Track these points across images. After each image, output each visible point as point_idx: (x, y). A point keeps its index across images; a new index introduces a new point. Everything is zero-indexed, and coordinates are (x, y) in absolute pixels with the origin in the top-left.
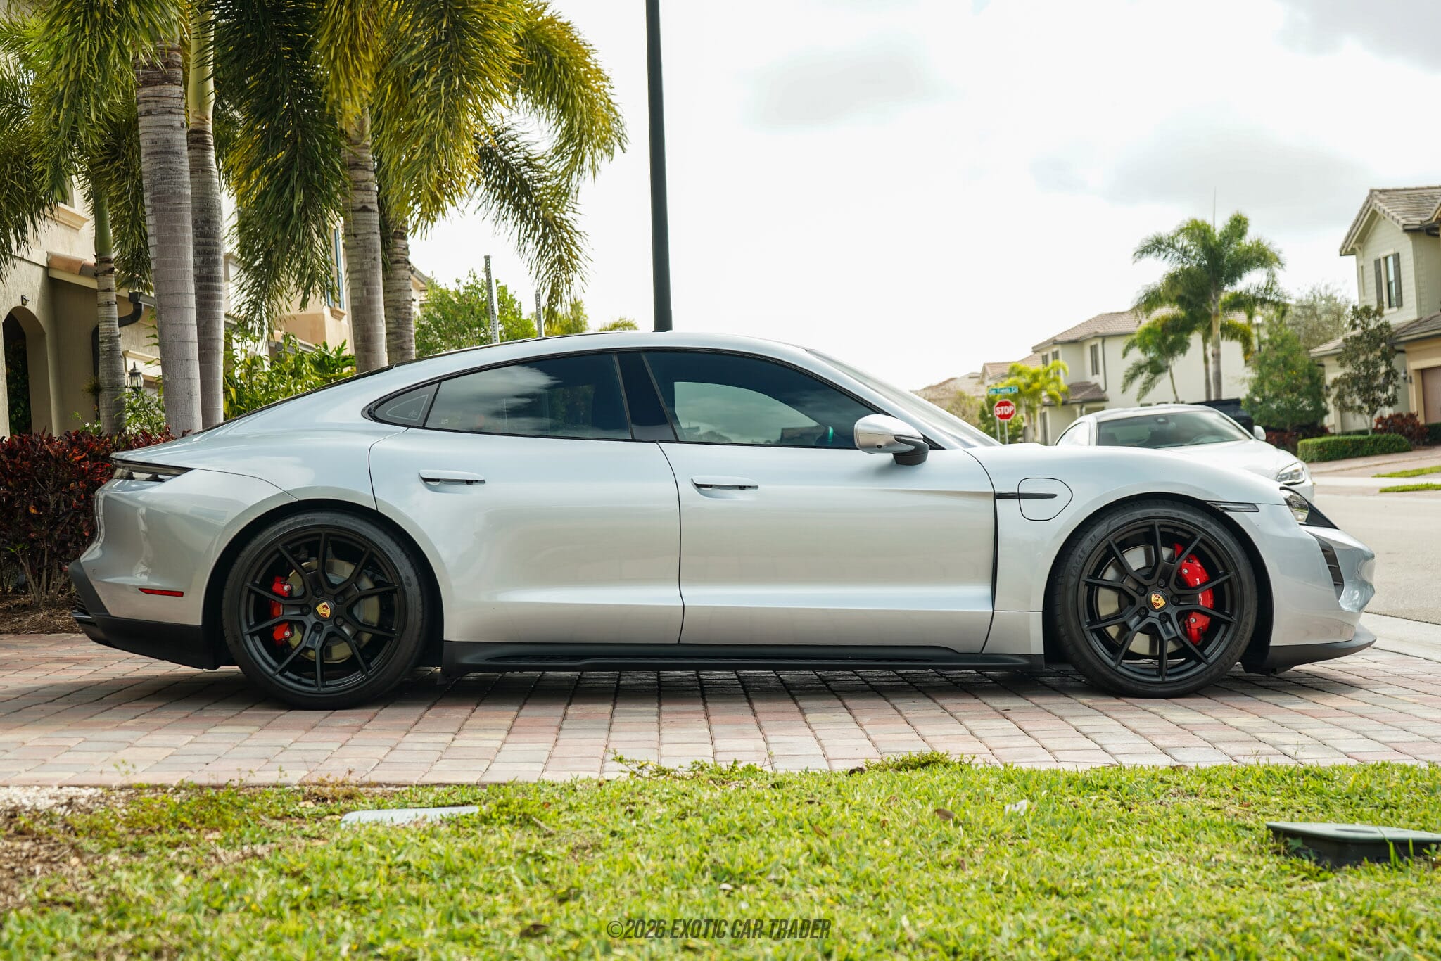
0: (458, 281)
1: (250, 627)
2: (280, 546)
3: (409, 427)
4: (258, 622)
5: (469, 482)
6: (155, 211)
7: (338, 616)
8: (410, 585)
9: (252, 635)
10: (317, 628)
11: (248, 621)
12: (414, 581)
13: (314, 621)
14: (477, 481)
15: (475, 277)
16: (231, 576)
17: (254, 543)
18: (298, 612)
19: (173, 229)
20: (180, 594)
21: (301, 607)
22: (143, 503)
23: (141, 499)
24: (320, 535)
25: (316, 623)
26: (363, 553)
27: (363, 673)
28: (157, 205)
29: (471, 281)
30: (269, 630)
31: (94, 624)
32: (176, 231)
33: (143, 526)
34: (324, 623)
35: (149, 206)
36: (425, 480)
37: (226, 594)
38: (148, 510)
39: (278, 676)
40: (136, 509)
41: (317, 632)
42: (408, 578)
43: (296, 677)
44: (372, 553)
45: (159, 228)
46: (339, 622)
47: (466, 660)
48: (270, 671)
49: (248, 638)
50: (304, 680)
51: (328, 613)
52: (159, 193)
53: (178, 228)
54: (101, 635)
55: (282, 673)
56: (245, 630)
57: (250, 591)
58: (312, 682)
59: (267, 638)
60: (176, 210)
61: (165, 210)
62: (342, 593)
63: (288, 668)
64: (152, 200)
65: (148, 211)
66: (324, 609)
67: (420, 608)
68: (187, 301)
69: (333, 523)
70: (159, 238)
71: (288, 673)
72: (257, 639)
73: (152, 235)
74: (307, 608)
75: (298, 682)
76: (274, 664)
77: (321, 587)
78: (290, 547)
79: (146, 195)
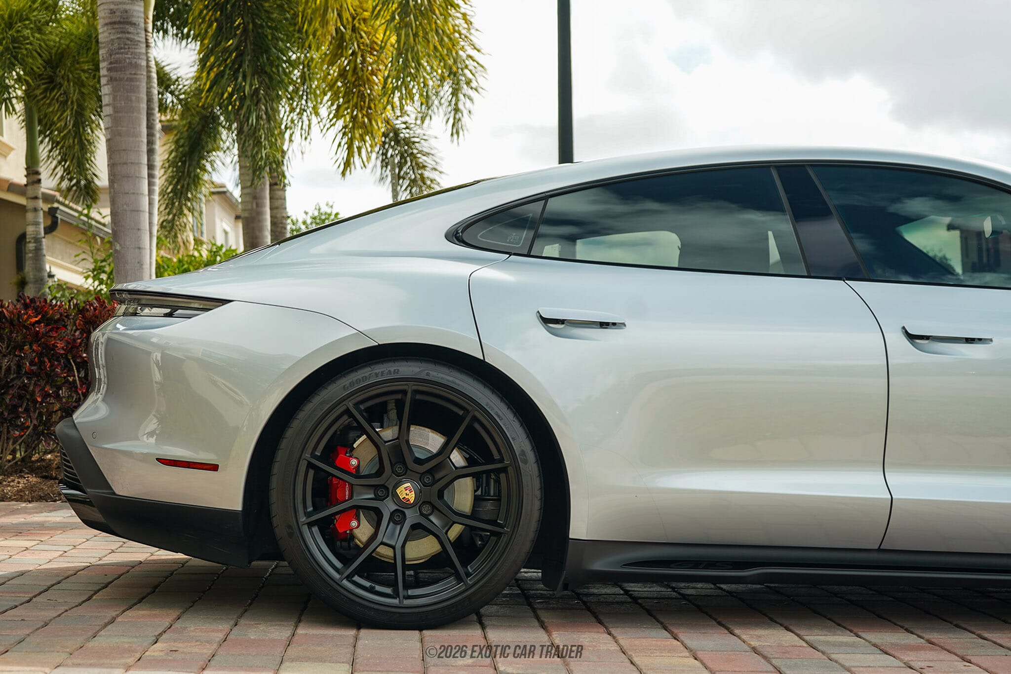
0: (306, 213)
1: (308, 515)
2: (350, 405)
3: (510, 254)
4: (316, 509)
5: (603, 325)
6: (111, 80)
7: (424, 503)
8: (525, 462)
9: (310, 525)
10: (398, 517)
11: (305, 507)
12: (531, 456)
13: (393, 507)
14: (614, 324)
15: (319, 210)
16: (284, 444)
17: (317, 400)
18: (372, 496)
19: (128, 99)
20: (214, 468)
21: (375, 487)
22: (156, 346)
23: (154, 340)
24: (404, 392)
25: (396, 510)
26: (461, 419)
27: (459, 579)
28: (114, 74)
29: (316, 214)
30: (330, 519)
31: (90, 504)
32: (131, 100)
33: (157, 376)
34: (406, 511)
35: (105, 76)
36: (546, 321)
37: (276, 469)
38: (163, 355)
39: (345, 582)
40: (149, 354)
41: (396, 523)
42: (523, 453)
43: (367, 584)
44: (475, 419)
45: (115, 98)
46: (426, 509)
47: (599, 565)
48: (336, 576)
49: (305, 529)
50: (378, 588)
51: (412, 497)
52: (116, 62)
53: (134, 98)
54: (99, 517)
55: (349, 578)
56: (303, 519)
57: (310, 465)
58: (388, 591)
59: (327, 528)
60: (131, 80)
61: (121, 79)
62: (430, 472)
63: (359, 571)
64: (109, 70)
65: (103, 81)
66: (407, 491)
67: (538, 493)
68: (140, 172)
69: (423, 376)
70: (114, 108)
71: (356, 578)
72: (315, 529)
73: (107, 105)
74: (385, 491)
75: (371, 590)
76: (338, 565)
77: (404, 462)
78: (362, 407)
79: (102, 65)
